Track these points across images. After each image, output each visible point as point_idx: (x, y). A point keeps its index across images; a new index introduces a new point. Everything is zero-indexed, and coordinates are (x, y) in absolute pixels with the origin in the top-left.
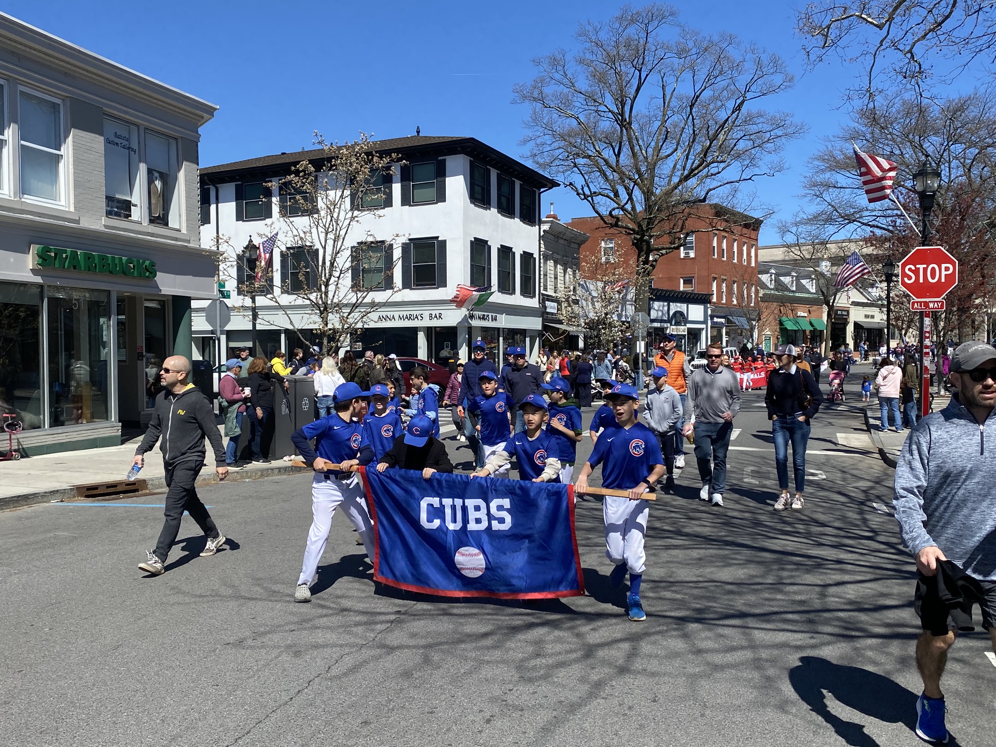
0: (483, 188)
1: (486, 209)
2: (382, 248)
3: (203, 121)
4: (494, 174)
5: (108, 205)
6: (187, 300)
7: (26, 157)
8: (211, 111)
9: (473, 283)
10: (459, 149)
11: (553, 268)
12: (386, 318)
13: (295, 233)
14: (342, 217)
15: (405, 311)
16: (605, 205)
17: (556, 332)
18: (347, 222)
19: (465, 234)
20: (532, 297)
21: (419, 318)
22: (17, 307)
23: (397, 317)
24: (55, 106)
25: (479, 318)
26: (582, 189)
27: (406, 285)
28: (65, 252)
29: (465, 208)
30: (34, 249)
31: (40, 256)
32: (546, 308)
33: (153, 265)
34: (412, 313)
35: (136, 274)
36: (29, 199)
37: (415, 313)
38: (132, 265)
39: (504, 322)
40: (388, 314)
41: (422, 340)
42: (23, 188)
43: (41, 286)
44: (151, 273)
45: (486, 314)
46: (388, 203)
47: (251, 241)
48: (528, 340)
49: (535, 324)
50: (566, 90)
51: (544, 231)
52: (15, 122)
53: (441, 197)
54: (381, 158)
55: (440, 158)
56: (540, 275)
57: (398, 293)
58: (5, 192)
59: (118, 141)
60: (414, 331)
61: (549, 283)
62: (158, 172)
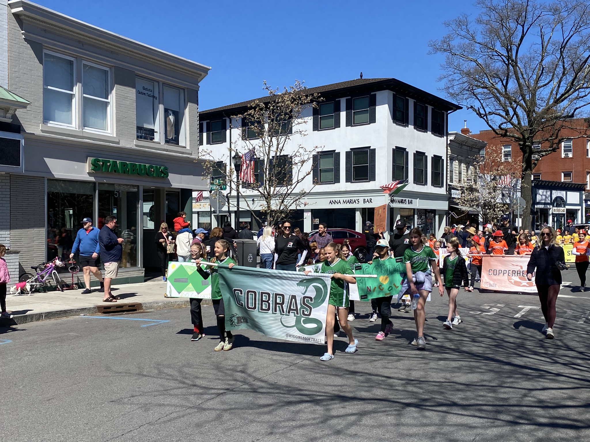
0: (403, 113)
1: (405, 126)
2: (333, 155)
3: (202, 77)
4: (411, 103)
5: (137, 132)
6: (189, 192)
7: (86, 104)
8: (206, 71)
9: (394, 178)
10: (385, 86)
11: (457, 167)
12: (335, 202)
15: (347, 198)
16: (497, 121)
17: (459, 212)
19: (389, 144)
20: (441, 187)
21: (357, 202)
23: (342, 202)
24: (106, 72)
25: (399, 202)
26: (479, 110)
27: (348, 180)
28: (109, 162)
29: (389, 127)
30: (90, 160)
31: (93, 165)
32: (451, 194)
33: (166, 169)
34: (352, 198)
35: (155, 175)
36: (87, 130)
37: (354, 199)
38: (152, 170)
39: (418, 204)
40: (336, 199)
41: (358, 217)
42: (84, 123)
43: (94, 183)
44: (165, 174)
45: (404, 199)
47: (237, 153)
48: (437, 217)
49: (443, 206)
50: (467, 41)
51: (450, 140)
52: (80, 82)
53: (372, 119)
55: (372, 93)
56: (447, 171)
57: (343, 185)
58: (74, 125)
59: (145, 92)
60: (353, 211)
61: (454, 177)
62: (172, 110)
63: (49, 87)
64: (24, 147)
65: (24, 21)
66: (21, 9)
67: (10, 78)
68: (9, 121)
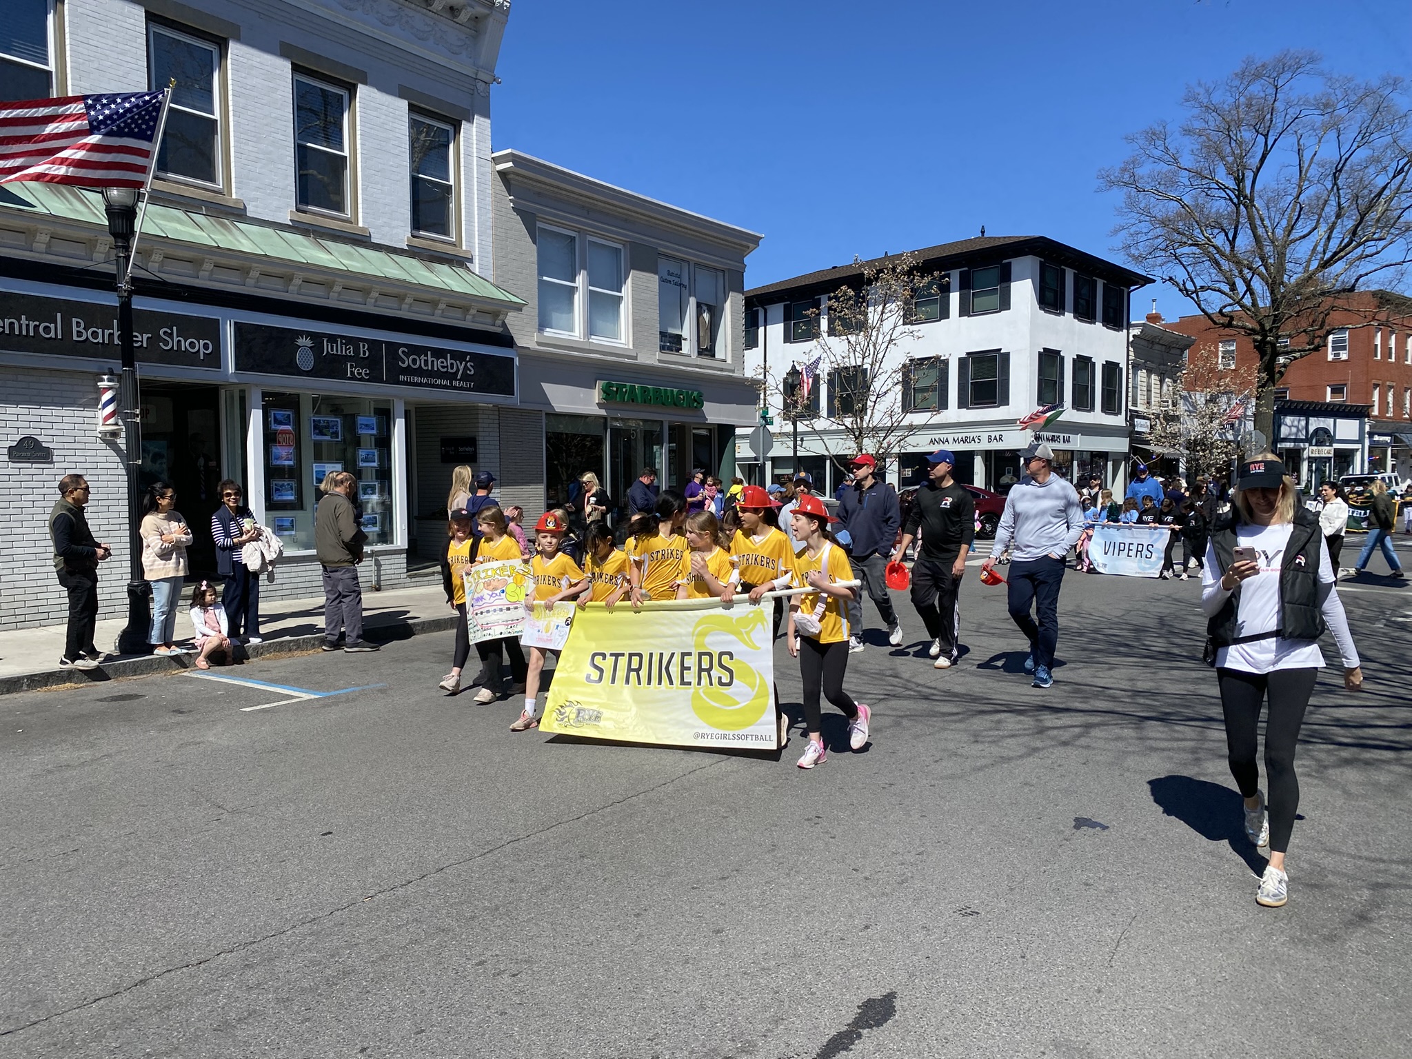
0: (1055, 291)
1: (1059, 315)
2: (938, 365)
3: (749, 251)
4: (1070, 275)
5: (660, 340)
6: (732, 428)
7: (594, 301)
8: (756, 240)
9: (1041, 400)
10: (1026, 250)
11: (1145, 380)
12: (939, 441)
13: (833, 359)
14: (880, 341)
15: (961, 433)
16: (1215, 302)
17: (1147, 455)
18: (885, 345)
19: (1032, 344)
20: (1117, 414)
21: (977, 440)
22: (585, 437)
23: (951, 440)
24: (617, 251)
25: (1048, 439)
26: (1184, 284)
27: (962, 404)
28: (625, 386)
29: (1033, 316)
30: (600, 384)
31: (604, 392)
32: (1134, 426)
33: (700, 395)
34: (968, 435)
35: (685, 404)
36: (595, 340)
37: (971, 435)
38: (682, 397)
39: (1079, 443)
40: (942, 437)
41: (979, 465)
42: (591, 330)
43: (605, 418)
44: (699, 403)
45: (1056, 434)
46: (945, 314)
47: (794, 367)
48: (1110, 464)
49: (1120, 445)
50: (1165, 168)
51: (1134, 336)
52: (585, 269)
53: (1005, 304)
54: (922, 277)
55: (1004, 262)
56: (1127, 388)
57: (954, 412)
58: (577, 333)
59: (671, 278)
60: (970, 455)
61: (1139, 397)
62: (706, 305)
63: (545, 278)
64: (518, 368)
65: (512, 182)
66: (510, 164)
67: (497, 267)
68: (499, 330)
